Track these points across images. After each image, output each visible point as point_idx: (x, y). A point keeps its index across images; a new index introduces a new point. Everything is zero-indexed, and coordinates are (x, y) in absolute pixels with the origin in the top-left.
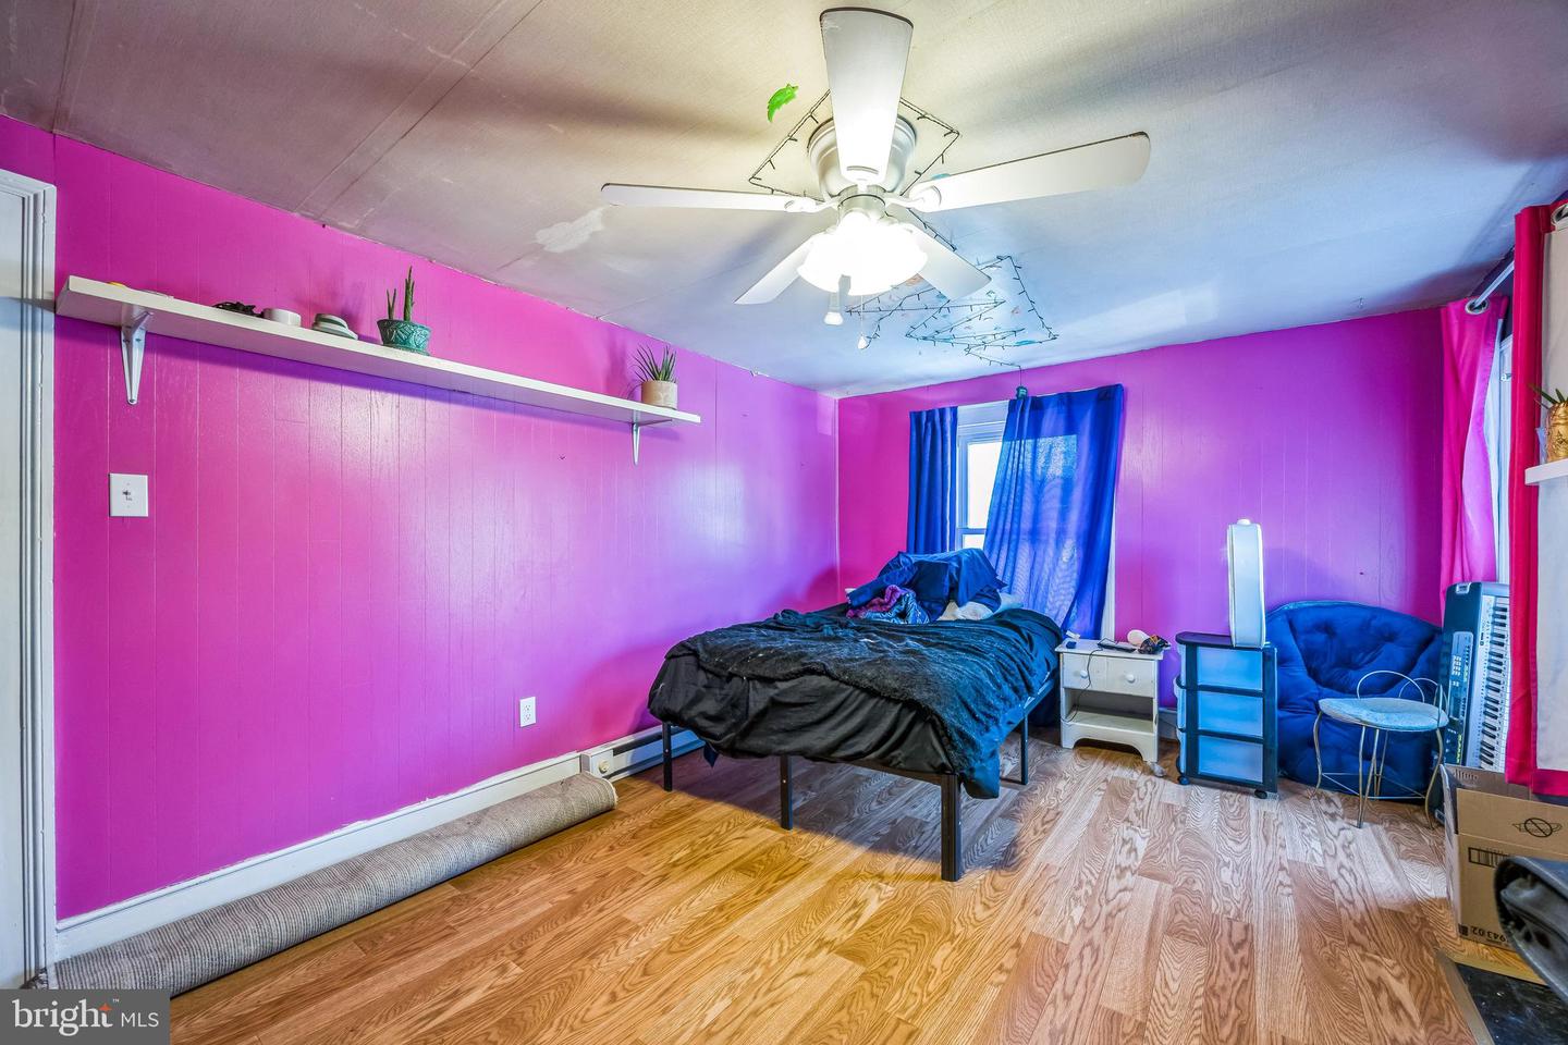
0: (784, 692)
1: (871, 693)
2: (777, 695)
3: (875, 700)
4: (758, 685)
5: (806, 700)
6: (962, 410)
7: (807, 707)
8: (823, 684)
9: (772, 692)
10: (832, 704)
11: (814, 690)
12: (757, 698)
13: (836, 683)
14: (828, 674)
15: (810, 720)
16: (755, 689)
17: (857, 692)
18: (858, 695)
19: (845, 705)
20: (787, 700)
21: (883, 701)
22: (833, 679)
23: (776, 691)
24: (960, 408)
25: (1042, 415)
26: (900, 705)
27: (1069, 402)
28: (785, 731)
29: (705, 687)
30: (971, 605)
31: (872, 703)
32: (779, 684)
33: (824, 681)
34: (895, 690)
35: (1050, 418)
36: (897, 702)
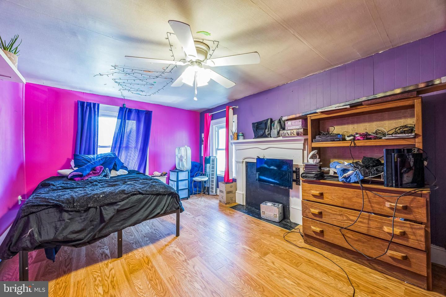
0: (124, 205)
1: (158, 195)
2: (120, 207)
3: (160, 196)
4: (107, 207)
5: (133, 205)
6: (101, 105)
7: (133, 207)
8: (140, 197)
9: (117, 207)
10: (144, 203)
11: (137, 200)
12: (108, 212)
13: (144, 195)
14: (140, 193)
15: (135, 211)
16: (106, 209)
17: (152, 196)
18: (153, 197)
19: (149, 201)
20: (125, 208)
21: (161, 196)
22: (142, 194)
23: (119, 206)
24: (100, 104)
25: (131, 114)
26: (167, 196)
27: (138, 112)
28: (124, 220)
29: (69, 219)
30: (121, 170)
31: (158, 197)
32: (120, 203)
33: (140, 196)
34: (165, 192)
35: (133, 115)
36: (165, 195)
